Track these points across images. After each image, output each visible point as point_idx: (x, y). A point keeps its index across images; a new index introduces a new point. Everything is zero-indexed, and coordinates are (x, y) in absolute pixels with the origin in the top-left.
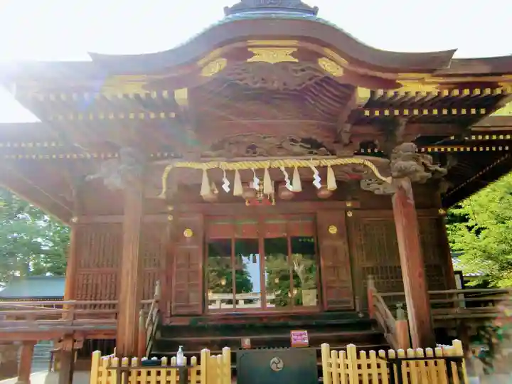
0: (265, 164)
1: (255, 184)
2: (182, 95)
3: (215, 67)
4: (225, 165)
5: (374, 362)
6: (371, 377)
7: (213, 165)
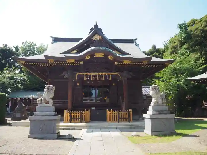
0: (97, 74)
1: (95, 78)
2: (82, 63)
3: (88, 58)
4: (89, 74)
5: (116, 112)
6: (115, 115)
7: (87, 74)
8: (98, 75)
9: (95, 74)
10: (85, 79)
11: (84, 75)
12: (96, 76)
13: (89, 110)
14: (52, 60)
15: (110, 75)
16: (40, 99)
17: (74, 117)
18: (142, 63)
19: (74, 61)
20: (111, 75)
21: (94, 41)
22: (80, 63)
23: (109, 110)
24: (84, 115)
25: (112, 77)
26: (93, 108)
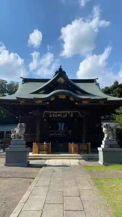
0: (61, 112)
1: (59, 115)
2: (48, 103)
3: (52, 99)
4: (54, 112)
5: (76, 145)
6: (75, 148)
7: (52, 112)
9: (59, 112)
10: (50, 116)
11: (50, 113)
12: (60, 113)
14: (23, 101)
15: (71, 113)
16: (14, 134)
18: (99, 103)
19: (42, 102)
20: (73, 113)
21: (59, 82)
22: (46, 103)
23: (71, 143)
25: (73, 115)
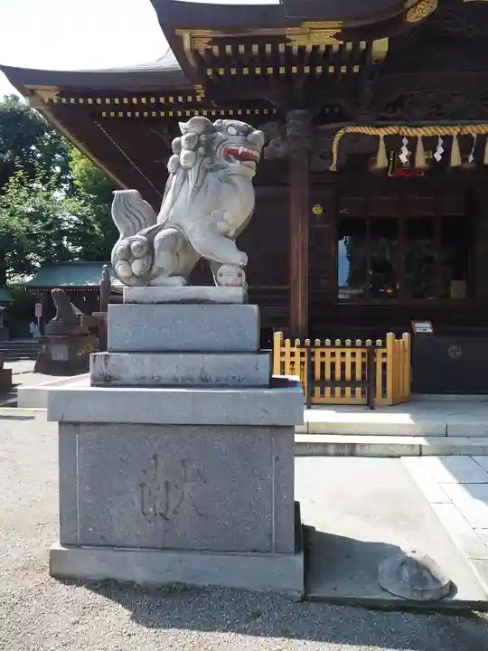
0: (454, 130)
2: (381, 46)
3: (424, 9)
4: (406, 131)
7: (392, 130)
8: (459, 136)
9: (442, 131)
10: (381, 161)
11: (377, 137)
12: (448, 140)
13: (406, 335)
17: (328, 375)
19: (337, 36)
22: (370, 47)
24: (384, 365)
26: (424, 327)
